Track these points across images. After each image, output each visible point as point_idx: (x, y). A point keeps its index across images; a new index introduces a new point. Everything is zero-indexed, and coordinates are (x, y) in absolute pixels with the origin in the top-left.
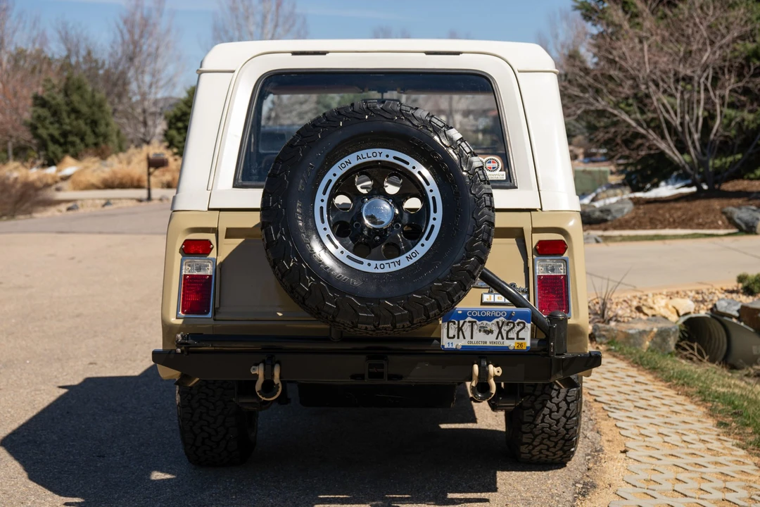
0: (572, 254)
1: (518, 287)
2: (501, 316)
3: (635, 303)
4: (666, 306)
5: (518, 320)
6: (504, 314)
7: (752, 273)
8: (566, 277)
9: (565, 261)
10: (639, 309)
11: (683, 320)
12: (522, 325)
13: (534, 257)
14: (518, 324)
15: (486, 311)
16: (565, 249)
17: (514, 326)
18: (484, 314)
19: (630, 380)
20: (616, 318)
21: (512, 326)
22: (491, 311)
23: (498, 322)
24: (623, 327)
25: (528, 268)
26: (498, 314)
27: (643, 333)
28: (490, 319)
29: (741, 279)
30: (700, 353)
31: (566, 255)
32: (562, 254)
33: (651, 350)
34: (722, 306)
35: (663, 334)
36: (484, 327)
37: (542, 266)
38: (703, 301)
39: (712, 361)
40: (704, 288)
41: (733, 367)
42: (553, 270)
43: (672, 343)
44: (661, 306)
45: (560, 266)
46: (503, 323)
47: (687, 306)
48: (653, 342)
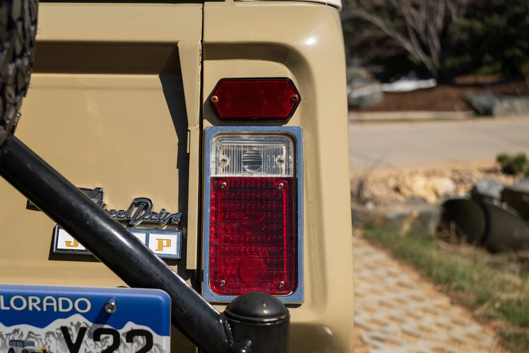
0: (311, 119)
1: (156, 209)
2: (74, 312)
3: (392, 183)
4: (425, 187)
5: (130, 326)
6: (83, 305)
7: (513, 152)
8: (292, 184)
9: (293, 139)
10: (397, 189)
11: (441, 201)
12: (141, 340)
13: (207, 124)
14: (130, 337)
15: (26, 297)
16: (295, 104)
17: (117, 343)
18: (18, 303)
19: (391, 281)
20: (374, 200)
21: (110, 341)
22: (42, 297)
23: (65, 330)
24: (381, 210)
25: (187, 157)
26: (65, 305)
27: (402, 217)
28: (41, 318)
29: (500, 159)
30: (458, 234)
31: (294, 122)
32: (285, 120)
33: (410, 234)
34: (483, 187)
35: (423, 218)
36: (23, 343)
37: (227, 152)
38: (461, 181)
39: (470, 241)
40: (459, 167)
41: (493, 250)
42: (256, 163)
43: (432, 227)
44: (420, 186)
45: (278, 152)
46: (82, 332)
47: (446, 186)
48: (413, 226)
